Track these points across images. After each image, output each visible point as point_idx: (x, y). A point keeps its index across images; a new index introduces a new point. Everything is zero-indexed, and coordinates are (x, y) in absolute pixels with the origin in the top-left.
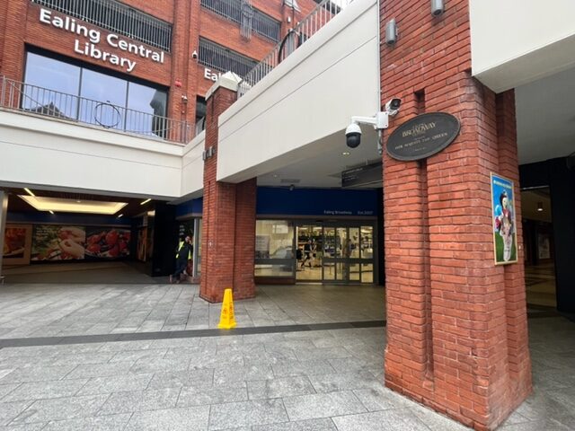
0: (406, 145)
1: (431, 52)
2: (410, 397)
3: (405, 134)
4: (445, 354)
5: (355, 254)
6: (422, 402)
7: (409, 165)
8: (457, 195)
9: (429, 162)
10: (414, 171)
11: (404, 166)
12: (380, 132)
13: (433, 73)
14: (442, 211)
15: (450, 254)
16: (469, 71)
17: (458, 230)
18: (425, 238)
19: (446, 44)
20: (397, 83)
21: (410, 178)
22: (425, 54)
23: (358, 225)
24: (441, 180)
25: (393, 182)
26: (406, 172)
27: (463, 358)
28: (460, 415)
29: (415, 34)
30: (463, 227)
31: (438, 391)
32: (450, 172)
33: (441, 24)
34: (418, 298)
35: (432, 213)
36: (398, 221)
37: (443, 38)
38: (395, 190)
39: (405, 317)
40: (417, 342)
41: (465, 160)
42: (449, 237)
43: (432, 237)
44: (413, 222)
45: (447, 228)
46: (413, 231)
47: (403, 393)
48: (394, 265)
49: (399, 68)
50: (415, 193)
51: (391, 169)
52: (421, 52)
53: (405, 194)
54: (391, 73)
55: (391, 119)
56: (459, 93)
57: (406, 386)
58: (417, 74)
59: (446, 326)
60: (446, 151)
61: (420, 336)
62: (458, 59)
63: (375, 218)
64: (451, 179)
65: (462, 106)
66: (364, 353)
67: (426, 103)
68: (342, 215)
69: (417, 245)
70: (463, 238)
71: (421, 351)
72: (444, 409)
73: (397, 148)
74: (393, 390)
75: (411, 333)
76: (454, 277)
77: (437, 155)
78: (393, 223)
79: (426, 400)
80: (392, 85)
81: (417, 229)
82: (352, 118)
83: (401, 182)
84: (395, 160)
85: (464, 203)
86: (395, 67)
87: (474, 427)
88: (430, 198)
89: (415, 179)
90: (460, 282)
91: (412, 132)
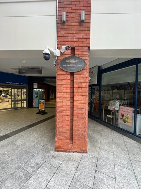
0: (67, 66)
1: (78, 35)
2: (65, 151)
3: (67, 61)
4: (77, 135)
5: (19, 98)
6: (69, 152)
7: (68, 73)
8: (84, 86)
9: (75, 74)
10: (69, 76)
11: (66, 73)
12: (56, 57)
13: (78, 43)
14: (78, 91)
15: (80, 105)
16: (89, 47)
17: (83, 97)
18: (72, 99)
19: (83, 34)
20: (65, 40)
21: (68, 78)
22: (76, 34)
23: (22, 88)
24: (79, 81)
25: (61, 78)
26: (66, 76)
27: (82, 135)
28: (80, 151)
29: (72, 24)
30: (84, 96)
31: (74, 146)
32: (81, 79)
33: (82, 27)
34: (69, 119)
35: (75, 91)
36: (63, 93)
37: (82, 32)
38: (62, 82)
39: (64, 126)
40: (68, 133)
41: (86, 76)
42: (80, 99)
43: (75, 99)
44: (68, 94)
45: (80, 97)
46: (68, 97)
47: (62, 151)
49: (65, 35)
50: (69, 84)
51: (60, 73)
52: (74, 33)
53: (66, 83)
54: (62, 35)
55: (61, 53)
56: (86, 53)
57: (63, 149)
58: (72, 40)
59: (78, 127)
60: (81, 71)
61: (69, 131)
62: (86, 42)
63: (28, 86)
64: (82, 81)
65: (86, 58)
66: (40, 139)
67: (75, 53)
68: (15, 84)
69: (69, 102)
70: (84, 99)
71: (69, 136)
72: (76, 151)
73: (63, 66)
74: (58, 152)
75: (66, 131)
76: (81, 111)
77: (78, 72)
78: (61, 94)
79: (70, 151)
80: (62, 40)
81: (69, 96)
82: (47, 46)
83: (64, 79)
84: (63, 70)
85: (85, 89)
86: (64, 33)
87: (84, 152)
88: (75, 86)
89: (70, 79)
90: (82, 113)
91: (70, 61)
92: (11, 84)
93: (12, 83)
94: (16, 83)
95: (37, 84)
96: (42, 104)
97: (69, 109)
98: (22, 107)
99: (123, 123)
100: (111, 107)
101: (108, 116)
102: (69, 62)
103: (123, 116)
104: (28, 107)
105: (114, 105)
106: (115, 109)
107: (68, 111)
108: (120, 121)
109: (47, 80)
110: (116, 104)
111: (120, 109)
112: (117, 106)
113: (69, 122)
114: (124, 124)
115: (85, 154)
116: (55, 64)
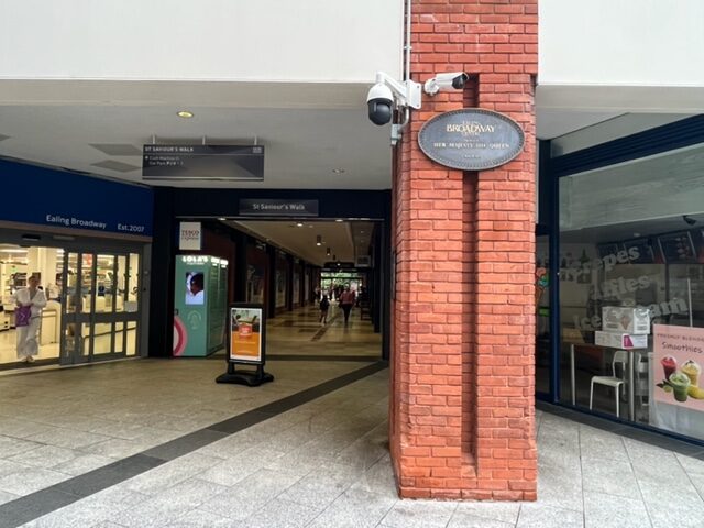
0: (452, 145)
1: (490, 28)
2: (442, 497)
3: (450, 128)
4: (492, 425)
6: (462, 497)
7: (452, 174)
8: (517, 226)
9: (480, 176)
10: (459, 184)
11: (444, 174)
12: (408, 111)
13: (490, 58)
14: (496, 243)
15: (503, 299)
16: (534, 77)
17: (514, 270)
18: (471, 278)
19: (511, 28)
20: (439, 48)
21: (453, 194)
22: (483, 26)
24: (496, 203)
25: (426, 194)
26: (447, 184)
27: (513, 423)
28: (508, 492)
30: (520, 266)
31: (482, 473)
32: (508, 195)
34: (458, 360)
35: (482, 246)
36: (432, 253)
37: (507, 18)
38: (430, 207)
39: (438, 389)
40: (455, 419)
41: (527, 184)
42: (503, 278)
43: (481, 278)
44: (454, 255)
45: (501, 267)
46: (454, 269)
48: (425, 316)
49: (442, 26)
50: (459, 215)
51: (422, 174)
52: (477, 21)
53: (444, 214)
54: (429, 28)
55: (428, 98)
56: (523, 98)
57: (436, 485)
58: (469, 48)
59: (496, 389)
60: (505, 167)
61: (459, 410)
62: (524, 55)
63: (149, 239)
64: (509, 205)
65: (525, 117)
66: (307, 467)
67: (481, 96)
68: (88, 228)
69: (459, 287)
70: (520, 278)
71: (460, 430)
72: (490, 492)
73: (436, 145)
74: (414, 499)
75: (447, 410)
76: (508, 327)
77: (493, 169)
78: (423, 255)
79: (466, 492)
80: (429, 47)
81: (459, 266)
82: (380, 72)
83: (439, 196)
84: (432, 161)
85: (523, 236)
86: (434, 20)
87: (523, 498)
88: (481, 225)
89: (461, 196)
90: (513, 332)
91: (461, 128)
92: (71, 225)
93: (74, 221)
94: (92, 223)
95: (197, 226)
96: (245, 332)
97: (457, 319)
98: (112, 354)
99: (672, 405)
100: (612, 334)
101: (596, 379)
102: (458, 130)
103: (669, 370)
104: (146, 352)
105: (626, 322)
106: (630, 344)
107: (457, 327)
108: (660, 398)
109: (256, 206)
110: (636, 320)
111: (656, 339)
112: (641, 328)
113: (459, 370)
114: (678, 408)
115: (527, 505)
116: (400, 136)
